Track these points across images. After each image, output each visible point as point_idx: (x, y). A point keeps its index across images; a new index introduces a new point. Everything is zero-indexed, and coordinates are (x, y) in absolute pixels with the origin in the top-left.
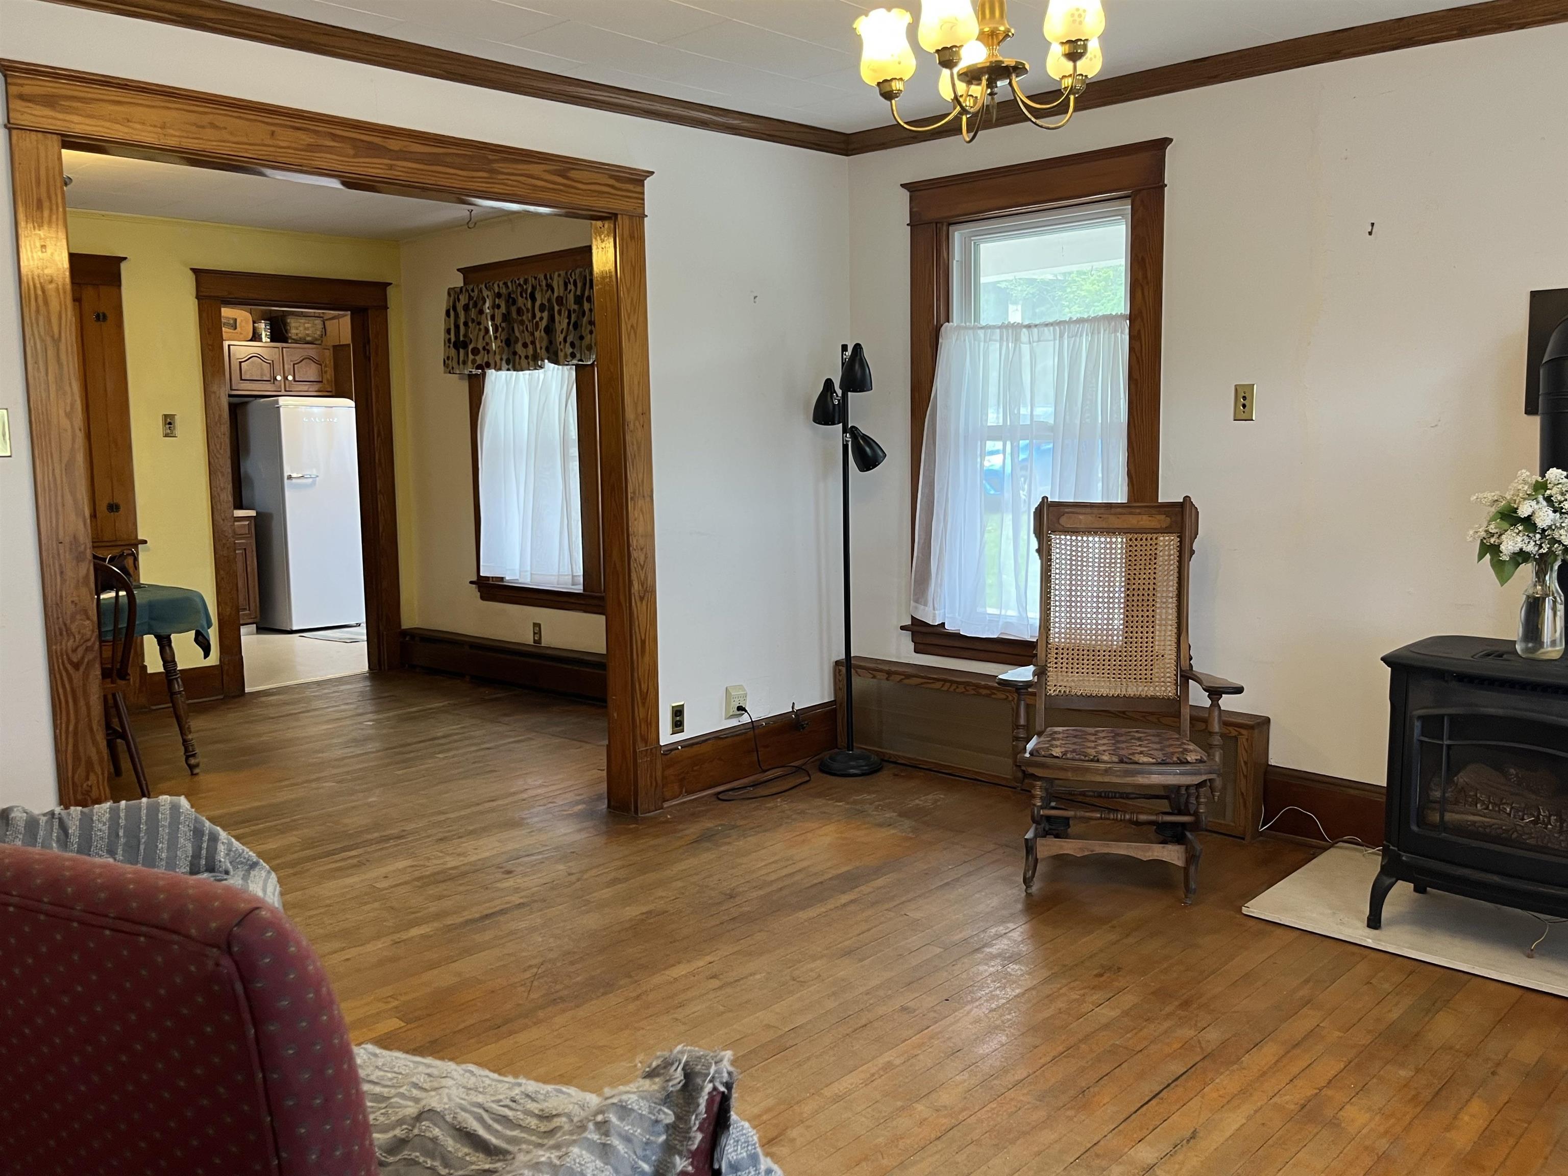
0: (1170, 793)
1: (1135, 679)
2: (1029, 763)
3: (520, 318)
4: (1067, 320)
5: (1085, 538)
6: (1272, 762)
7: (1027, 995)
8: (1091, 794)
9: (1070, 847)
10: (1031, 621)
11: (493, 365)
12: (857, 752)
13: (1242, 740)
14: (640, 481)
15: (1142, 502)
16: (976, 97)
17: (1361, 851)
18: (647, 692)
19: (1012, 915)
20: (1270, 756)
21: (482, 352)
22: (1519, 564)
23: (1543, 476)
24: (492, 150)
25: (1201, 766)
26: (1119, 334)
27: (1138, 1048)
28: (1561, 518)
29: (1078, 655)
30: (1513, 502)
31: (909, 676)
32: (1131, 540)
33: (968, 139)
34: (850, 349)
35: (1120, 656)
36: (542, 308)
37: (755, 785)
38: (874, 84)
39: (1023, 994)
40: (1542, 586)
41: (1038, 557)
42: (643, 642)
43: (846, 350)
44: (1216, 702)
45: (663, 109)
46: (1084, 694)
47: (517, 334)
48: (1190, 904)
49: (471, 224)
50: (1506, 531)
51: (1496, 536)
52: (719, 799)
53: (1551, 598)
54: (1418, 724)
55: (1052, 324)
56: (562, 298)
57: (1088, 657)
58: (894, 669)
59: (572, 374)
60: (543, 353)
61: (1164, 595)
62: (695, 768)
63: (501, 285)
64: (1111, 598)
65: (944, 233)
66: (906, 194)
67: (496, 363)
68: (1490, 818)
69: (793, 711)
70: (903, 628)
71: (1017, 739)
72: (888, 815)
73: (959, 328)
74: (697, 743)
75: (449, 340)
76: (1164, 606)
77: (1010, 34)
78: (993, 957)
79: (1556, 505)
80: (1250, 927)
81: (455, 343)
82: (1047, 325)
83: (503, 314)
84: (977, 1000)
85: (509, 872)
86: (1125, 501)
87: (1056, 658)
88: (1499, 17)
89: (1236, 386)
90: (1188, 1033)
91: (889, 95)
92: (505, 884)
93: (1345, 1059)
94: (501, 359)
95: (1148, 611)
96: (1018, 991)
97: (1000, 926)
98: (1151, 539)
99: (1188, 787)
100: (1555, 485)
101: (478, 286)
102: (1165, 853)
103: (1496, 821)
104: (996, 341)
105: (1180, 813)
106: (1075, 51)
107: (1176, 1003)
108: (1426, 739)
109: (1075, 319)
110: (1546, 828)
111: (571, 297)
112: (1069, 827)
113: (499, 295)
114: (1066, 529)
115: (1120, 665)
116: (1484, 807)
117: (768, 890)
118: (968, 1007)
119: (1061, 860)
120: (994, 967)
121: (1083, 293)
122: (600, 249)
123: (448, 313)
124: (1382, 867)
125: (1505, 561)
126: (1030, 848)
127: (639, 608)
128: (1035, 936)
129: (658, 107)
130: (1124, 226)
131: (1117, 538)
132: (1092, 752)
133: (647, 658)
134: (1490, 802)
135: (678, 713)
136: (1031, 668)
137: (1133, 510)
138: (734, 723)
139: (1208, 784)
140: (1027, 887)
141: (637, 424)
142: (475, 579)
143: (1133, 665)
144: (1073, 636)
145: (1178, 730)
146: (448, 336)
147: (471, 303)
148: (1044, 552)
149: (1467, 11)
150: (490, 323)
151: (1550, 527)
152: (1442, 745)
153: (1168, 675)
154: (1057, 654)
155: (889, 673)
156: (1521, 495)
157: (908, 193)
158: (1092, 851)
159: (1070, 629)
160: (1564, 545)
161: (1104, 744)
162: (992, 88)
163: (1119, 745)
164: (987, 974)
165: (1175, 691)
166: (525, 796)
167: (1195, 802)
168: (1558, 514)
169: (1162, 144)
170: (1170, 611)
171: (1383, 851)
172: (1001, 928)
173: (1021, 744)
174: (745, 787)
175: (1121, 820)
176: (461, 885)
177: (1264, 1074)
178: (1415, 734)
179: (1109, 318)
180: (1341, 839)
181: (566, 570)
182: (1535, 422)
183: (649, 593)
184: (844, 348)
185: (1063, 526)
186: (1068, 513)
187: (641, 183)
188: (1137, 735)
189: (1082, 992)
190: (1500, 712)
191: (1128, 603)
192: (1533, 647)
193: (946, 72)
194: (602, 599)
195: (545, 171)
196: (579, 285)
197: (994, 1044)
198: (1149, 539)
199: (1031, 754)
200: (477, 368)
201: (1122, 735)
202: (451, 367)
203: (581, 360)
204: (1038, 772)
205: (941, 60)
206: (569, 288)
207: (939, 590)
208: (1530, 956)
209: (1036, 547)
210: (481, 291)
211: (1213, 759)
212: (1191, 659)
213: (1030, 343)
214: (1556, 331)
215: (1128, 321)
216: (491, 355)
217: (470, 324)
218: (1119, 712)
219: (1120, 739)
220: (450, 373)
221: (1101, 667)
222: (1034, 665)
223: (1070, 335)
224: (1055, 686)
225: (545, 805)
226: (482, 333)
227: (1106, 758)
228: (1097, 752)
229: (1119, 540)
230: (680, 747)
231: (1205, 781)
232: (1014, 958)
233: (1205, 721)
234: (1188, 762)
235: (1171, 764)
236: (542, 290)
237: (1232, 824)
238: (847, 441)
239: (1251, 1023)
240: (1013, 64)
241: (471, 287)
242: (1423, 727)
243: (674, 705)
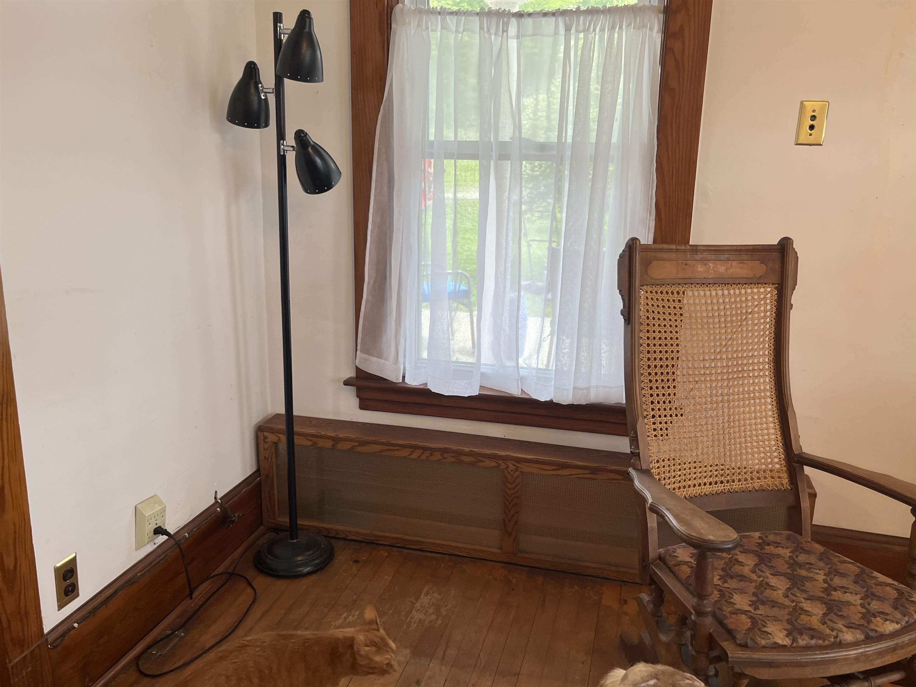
4: (572, 9)
12: (304, 538)
18: (15, 568)
26: (647, 31)
37: (184, 623)
43: (283, 23)
52: (144, 674)
55: (553, 14)
62: (102, 641)
69: (218, 501)
70: (347, 383)
74: (101, 605)
109: (585, 8)
114: (654, 282)
133: (9, 514)
135: (67, 574)
138: (148, 549)
184: (277, 18)
185: (651, 278)
186: (655, 260)
215: (662, 15)
223: (579, 29)
230: (76, 625)
238: (283, 149)
243: (59, 565)
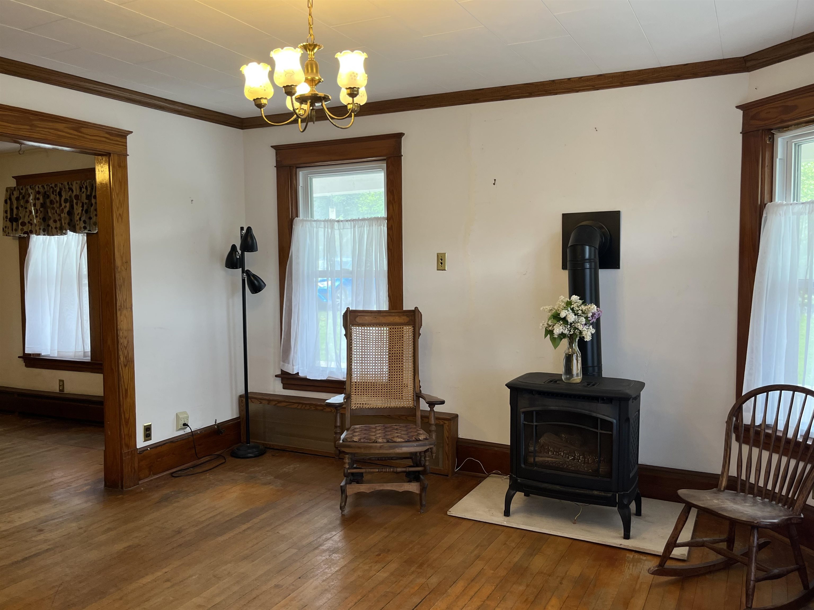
0: (412, 456)
1: (394, 398)
2: (342, 446)
3: (52, 206)
4: (357, 219)
5: (368, 328)
6: (460, 436)
7: (342, 570)
8: (374, 459)
9: (363, 488)
10: (343, 370)
11: (34, 231)
12: (252, 444)
13: (446, 427)
14: (124, 299)
15: (396, 310)
16: (305, 110)
17: (501, 478)
18: (129, 418)
19: (334, 527)
20: (459, 433)
21: (27, 224)
22: (562, 339)
23: (570, 299)
24: (32, 114)
25: (427, 442)
26: (382, 227)
27: (398, 592)
28: (578, 318)
29: (366, 387)
30: (558, 310)
31: (280, 402)
32: (390, 329)
33: (302, 130)
34: (245, 229)
35: (387, 387)
36: (66, 201)
37: (194, 467)
38: (252, 100)
39: (340, 570)
40: (572, 349)
41: (345, 338)
42: (126, 390)
43: (243, 230)
44: (432, 409)
45: (137, 98)
46: (369, 408)
47: (50, 215)
48: (423, 513)
49: (20, 152)
50: (556, 324)
51: (552, 326)
52: (173, 476)
53: (575, 354)
54: (522, 416)
55: (350, 221)
56: (78, 196)
57: (371, 388)
58: (271, 398)
59: (84, 239)
60: (67, 226)
61: (407, 356)
62: (158, 460)
63: (40, 186)
64: (382, 358)
65: (294, 172)
66: (273, 152)
67: (36, 231)
68: (555, 458)
69: (216, 424)
70: (276, 376)
71: (336, 433)
72: (269, 478)
73: (303, 220)
74: (160, 446)
75: (7, 217)
76: (407, 361)
77: (321, 81)
78: (325, 551)
79: (576, 312)
80: (451, 522)
81: (9, 219)
82: (347, 221)
83: (41, 203)
84: (316, 576)
85: (41, 530)
86: (387, 309)
87: (355, 390)
88: (546, 89)
89: (437, 253)
90: (421, 580)
91: (260, 106)
92: (39, 538)
93: (495, 584)
94: (40, 229)
95: (399, 364)
96: (337, 569)
97: (328, 534)
98: (400, 328)
99: (420, 452)
100: (575, 303)
101: (25, 187)
102: (411, 487)
103: (557, 460)
104: (322, 228)
105: (417, 466)
106: (353, 93)
107: (416, 565)
108: (526, 423)
109: (361, 218)
110: (578, 462)
111: (84, 196)
112: (363, 477)
113: (39, 193)
114: (359, 324)
115: (387, 392)
116: (552, 453)
117: (200, 526)
118: (312, 580)
119: (360, 495)
120: (325, 556)
121: (368, 201)
122: (101, 172)
123: (6, 202)
124: (510, 485)
125: (556, 338)
126: (343, 490)
127: (124, 372)
128: (347, 538)
129: (134, 97)
130: (383, 174)
131: (384, 328)
132: (373, 438)
133: (128, 400)
134: (554, 451)
135: (148, 429)
136: (343, 396)
137: (391, 314)
138: (181, 433)
139: (430, 450)
140: (342, 511)
141: (123, 268)
142: (22, 355)
143: (393, 392)
144: (364, 378)
145: (415, 422)
146: (6, 215)
147: (21, 196)
148: (348, 335)
149: (532, 85)
150: (33, 208)
151: (574, 322)
152: (533, 425)
153: (410, 396)
154: (356, 387)
155: (269, 401)
156: (561, 307)
157: (275, 151)
158: (375, 489)
159: (362, 374)
160: (580, 330)
161: (379, 433)
162: (313, 106)
163: (387, 433)
164: (321, 561)
165: (413, 404)
166: (52, 483)
167: (424, 460)
168: (577, 316)
169: (399, 136)
170: (410, 364)
171: (509, 477)
172: (329, 535)
173: (338, 436)
174: (188, 468)
175: (388, 472)
176: (10, 540)
177: (458, 597)
178: (522, 421)
179: (377, 219)
180: (492, 472)
181: (80, 349)
182: (566, 274)
183: (130, 362)
184: (242, 229)
185: (358, 322)
186: (360, 316)
187: (125, 137)
188: (396, 427)
189: (370, 565)
190: (557, 408)
191: (390, 360)
192: (569, 377)
193: (289, 98)
194: (101, 365)
195: (66, 127)
196: (89, 189)
197: (324, 600)
198: (399, 328)
199: (343, 441)
200: (24, 233)
201: (388, 428)
202: (7, 233)
203: (89, 231)
204: (347, 450)
205: (286, 91)
206: (82, 191)
207: (296, 356)
208: (574, 523)
209: (345, 333)
210: (27, 190)
211: (432, 438)
212: (420, 387)
213: (339, 230)
214: (574, 232)
215: (386, 221)
216: (33, 226)
217: (20, 208)
218: (388, 415)
219: (387, 430)
220: (7, 236)
221: (378, 393)
222: (345, 394)
223: (359, 226)
224: (355, 404)
225: (65, 488)
226: (28, 214)
227: (380, 440)
228: (376, 438)
229: (385, 329)
230: (149, 449)
231: (428, 449)
232: (335, 551)
233: (428, 417)
234: (420, 440)
235: (411, 441)
236: (66, 191)
237: (443, 469)
238: (244, 277)
239: (452, 571)
240: (323, 96)
241: (21, 187)
242: (524, 416)
243: (145, 425)
